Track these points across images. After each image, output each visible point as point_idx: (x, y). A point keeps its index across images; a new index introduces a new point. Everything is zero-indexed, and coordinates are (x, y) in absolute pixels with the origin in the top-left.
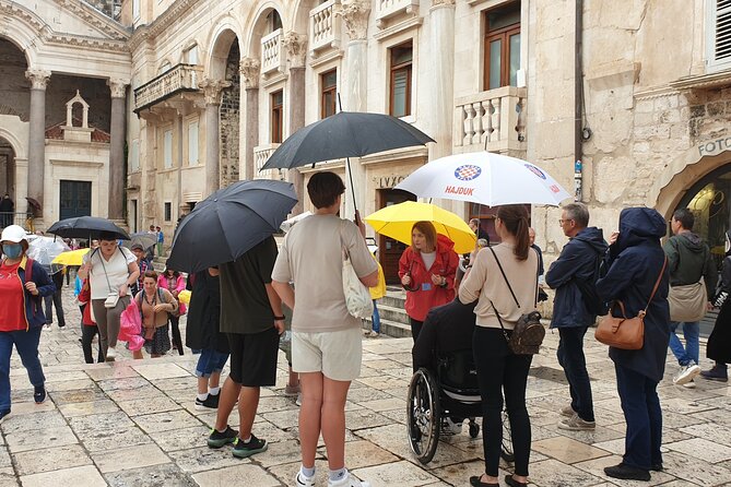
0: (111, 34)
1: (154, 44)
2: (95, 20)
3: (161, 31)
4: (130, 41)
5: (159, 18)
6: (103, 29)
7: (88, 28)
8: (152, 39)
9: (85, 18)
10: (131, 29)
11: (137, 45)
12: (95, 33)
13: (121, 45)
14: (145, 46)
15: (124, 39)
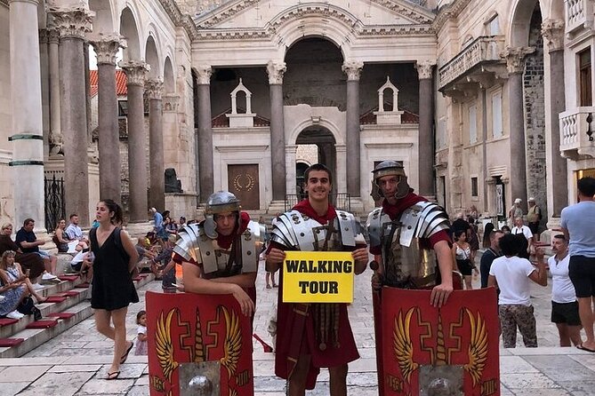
0: (417, 19)
1: (457, 21)
2: (401, 8)
3: (463, 8)
4: (435, 22)
6: (409, 15)
7: (396, 17)
8: (455, 17)
9: (392, 8)
10: (436, 10)
11: (442, 23)
12: (402, 21)
13: (427, 28)
14: (449, 24)
15: (429, 22)
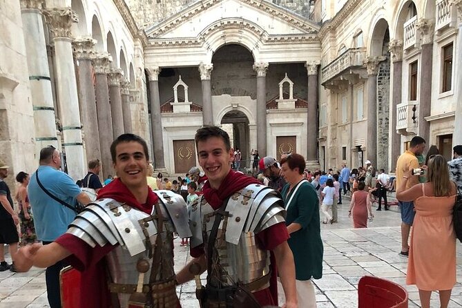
0: (307, 30)
1: (335, 32)
2: (296, 21)
3: (339, 23)
4: (322, 31)
5: (338, 14)
6: (301, 27)
7: (292, 28)
8: (333, 30)
9: (289, 21)
10: (321, 24)
11: (324, 34)
12: (296, 31)
13: (314, 37)
14: (329, 35)
15: (315, 32)
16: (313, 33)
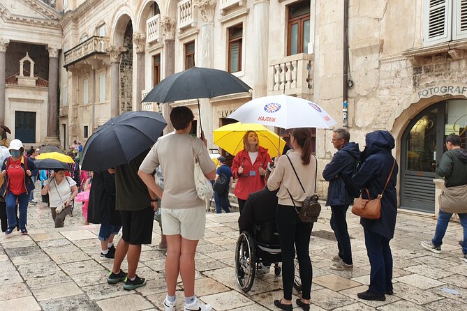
0: (49, 16)
1: (77, 22)
2: (39, 7)
3: (82, 15)
4: (61, 21)
5: (81, 6)
6: (44, 13)
7: (34, 12)
8: (76, 20)
9: (32, 5)
10: (62, 13)
11: (66, 23)
12: (38, 15)
13: (56, 23)
14: (71, 24)
15: (57, 20)
16: (55, 20)
